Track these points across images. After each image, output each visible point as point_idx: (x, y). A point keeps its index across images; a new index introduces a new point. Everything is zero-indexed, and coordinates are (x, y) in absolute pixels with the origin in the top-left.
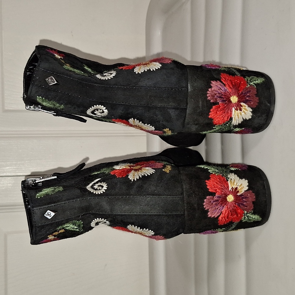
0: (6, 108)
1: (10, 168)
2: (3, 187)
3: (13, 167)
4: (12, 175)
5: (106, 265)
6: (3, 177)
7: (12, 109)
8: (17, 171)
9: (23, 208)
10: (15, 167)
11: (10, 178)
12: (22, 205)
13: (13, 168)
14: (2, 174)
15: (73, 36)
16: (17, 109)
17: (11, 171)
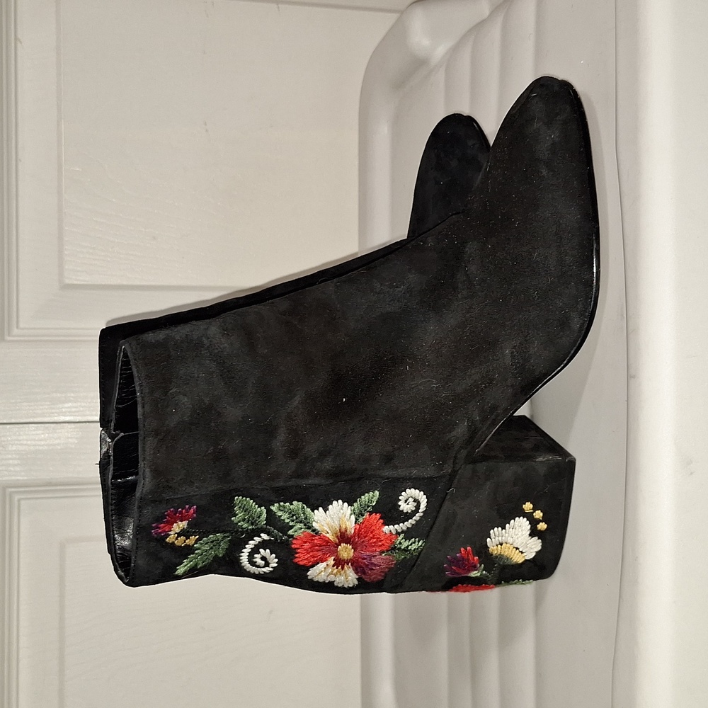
0: (67, 281)
1: (75, 405)
2: (58, 444)
3: (79, 404)
4: (78, 421)
5: (271, 612)
6: (59, 425)
7: (79, 283)
8: (88, 413)
9: (97, 489)
10: (83, 404)
11: (73, 425)
12: (97, 483)
13: (80, 406)
14: (56, 418)
15: (207, 131)
16: (90, 283)
17: (75, 412)
